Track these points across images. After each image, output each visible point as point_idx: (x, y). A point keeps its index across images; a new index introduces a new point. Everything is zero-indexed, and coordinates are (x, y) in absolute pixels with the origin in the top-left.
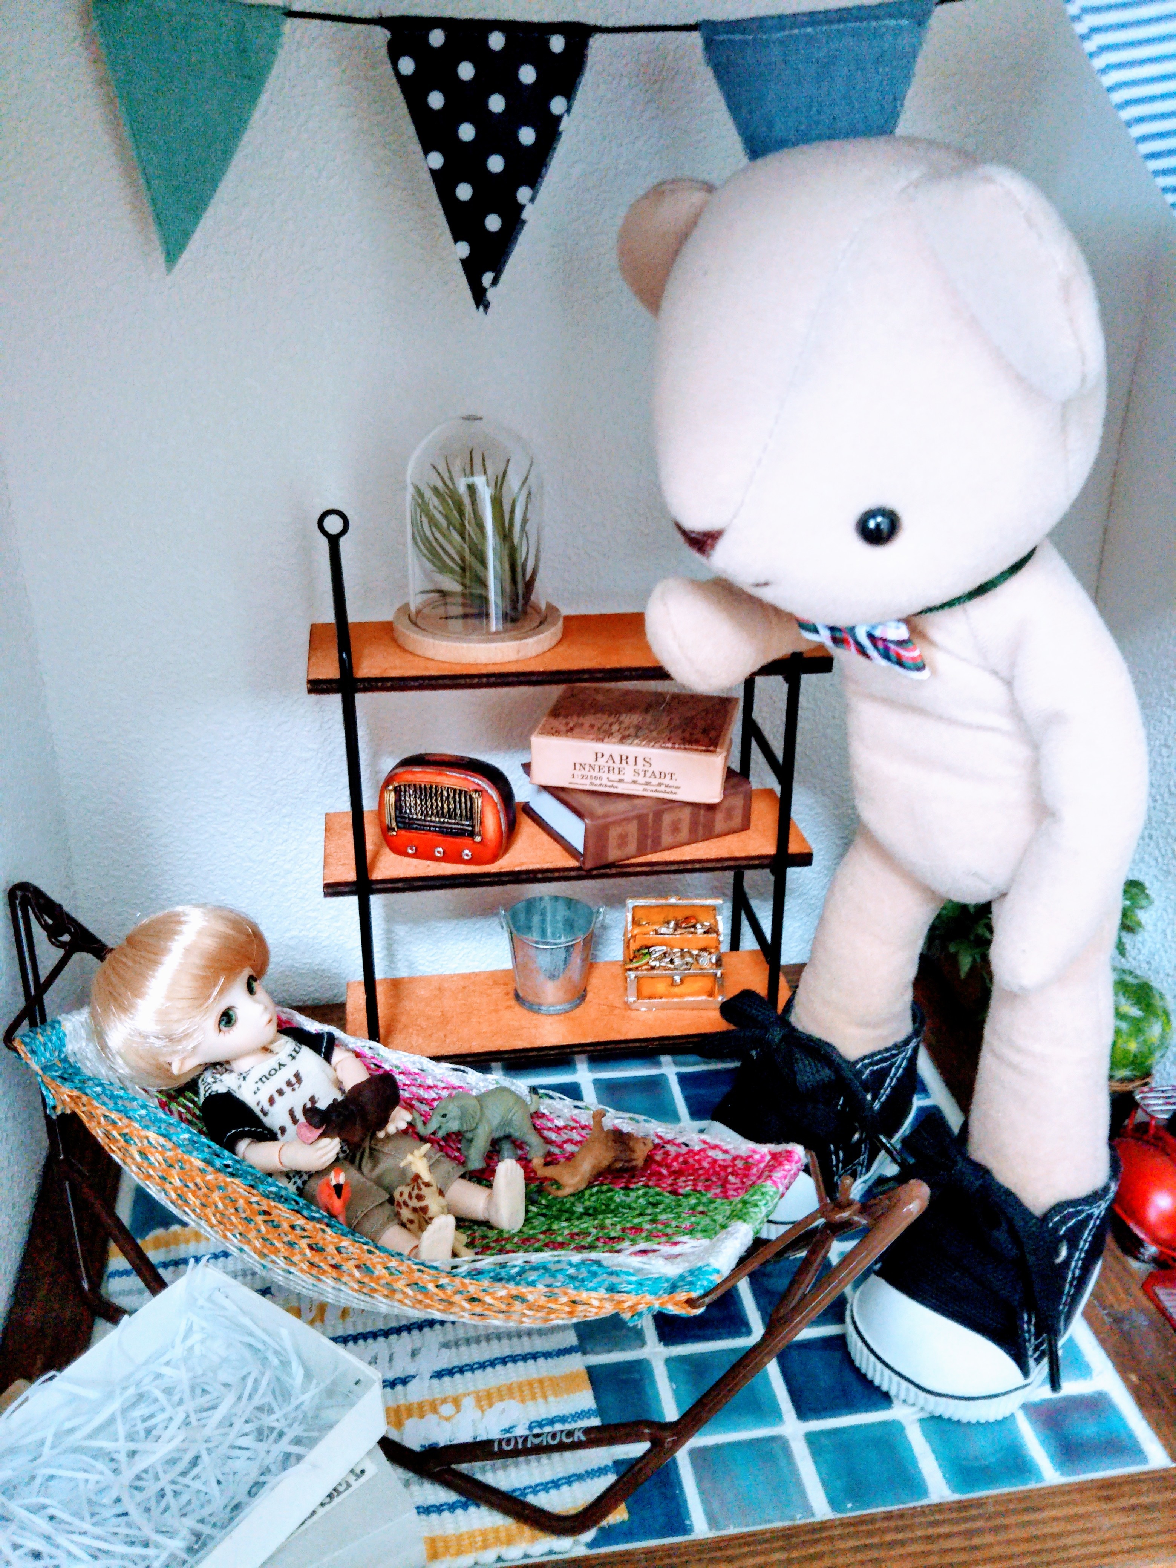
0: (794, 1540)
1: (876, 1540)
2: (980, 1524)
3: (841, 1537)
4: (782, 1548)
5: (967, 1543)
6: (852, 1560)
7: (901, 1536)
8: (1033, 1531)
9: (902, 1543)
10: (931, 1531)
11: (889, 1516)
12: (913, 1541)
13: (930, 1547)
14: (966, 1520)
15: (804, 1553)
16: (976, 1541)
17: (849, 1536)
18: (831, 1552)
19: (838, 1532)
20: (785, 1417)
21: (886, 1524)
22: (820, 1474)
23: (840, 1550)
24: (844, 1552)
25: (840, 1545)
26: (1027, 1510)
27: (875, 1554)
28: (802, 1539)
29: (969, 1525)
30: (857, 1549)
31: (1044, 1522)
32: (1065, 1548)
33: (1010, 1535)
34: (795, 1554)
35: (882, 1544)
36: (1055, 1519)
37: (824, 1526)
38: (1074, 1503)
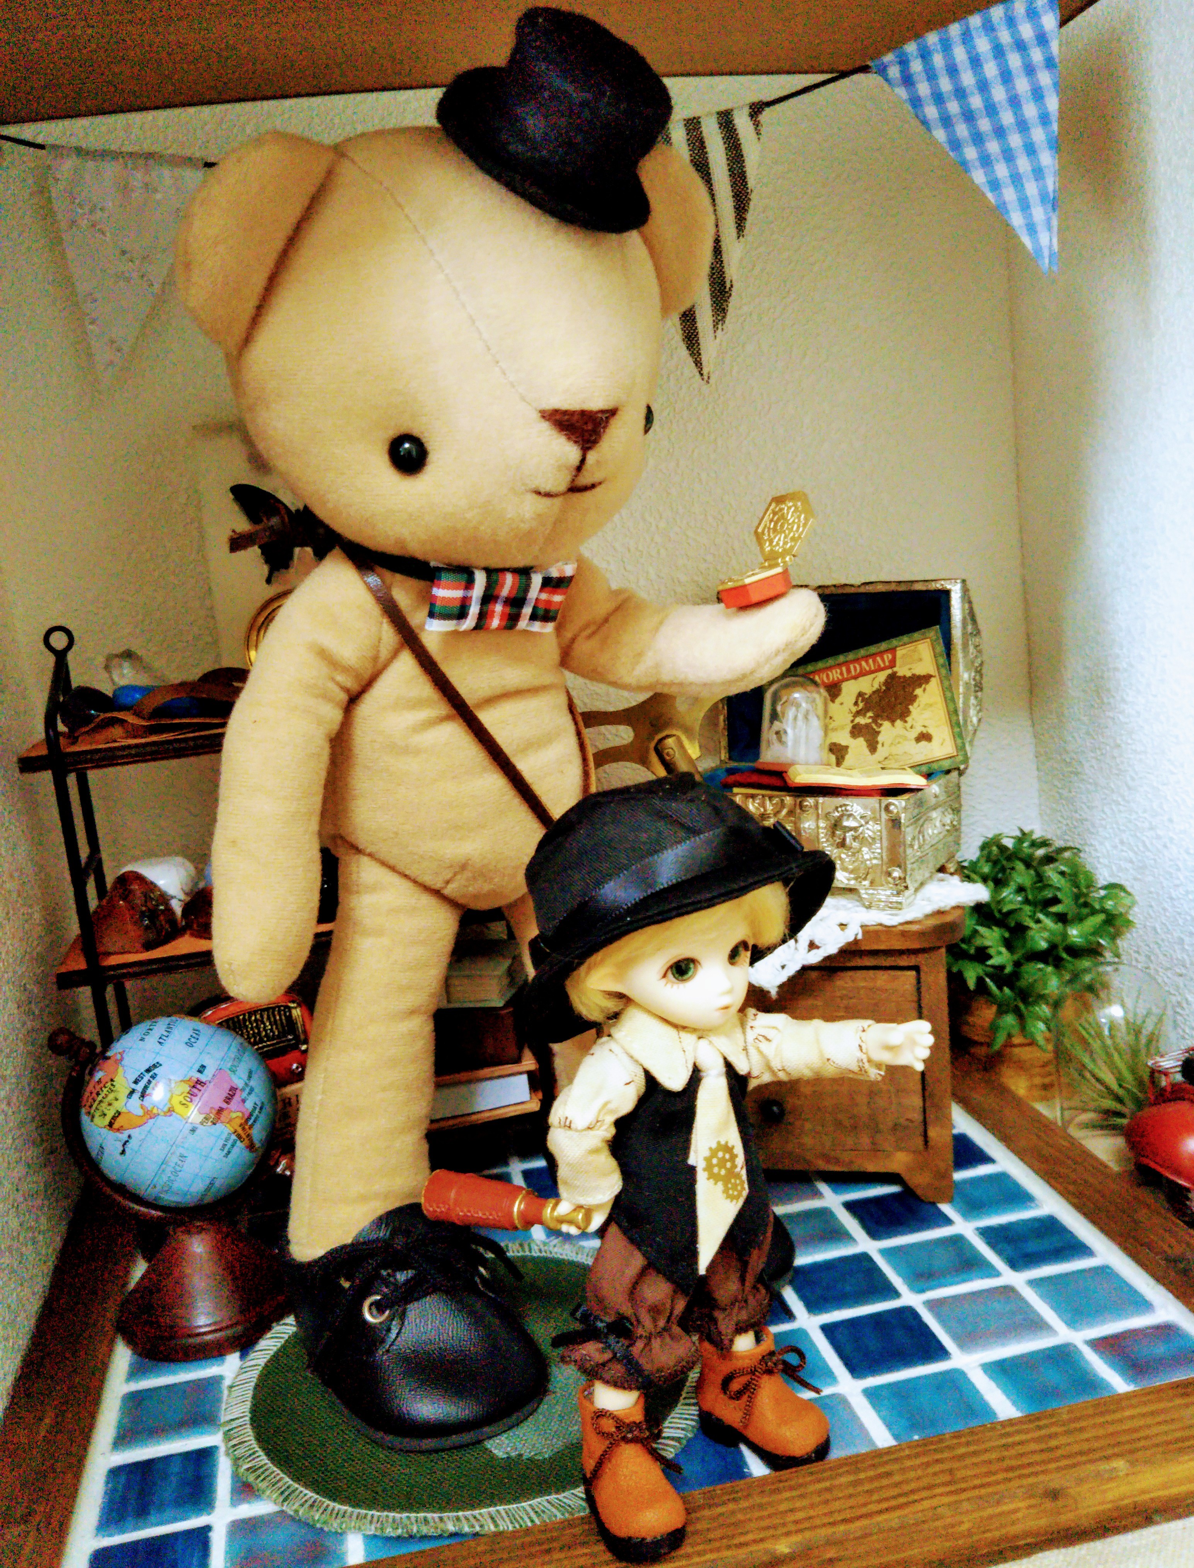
1: (946, 1455)
2: (1054, 1429)
5: (1043, 1446)
7: (972, 1448)
8: (1111, 1429)
10: (1004, 1441)
11: (957, 1435)
13: (1006, 1453)
14: (1040, 1428)
16: (1053, 1443)
18: (901, 1469)
19: (907, 1452)
20: (839, 1378)
21: (955, 1441)
22: (880, 1417)
23: (911, 1467)
24: (913, 1468)
26: (1102, 1414)
27: (946, 1466)
28: (869, 1463)
29: (1043, 1432)
31: (1120, 1421)
32: (1146, 1438)
33: (1086, 1436)
35: (954, 1457)
36: (1132, 1417)
37: (889, 1451)
38: (1151, 1402)
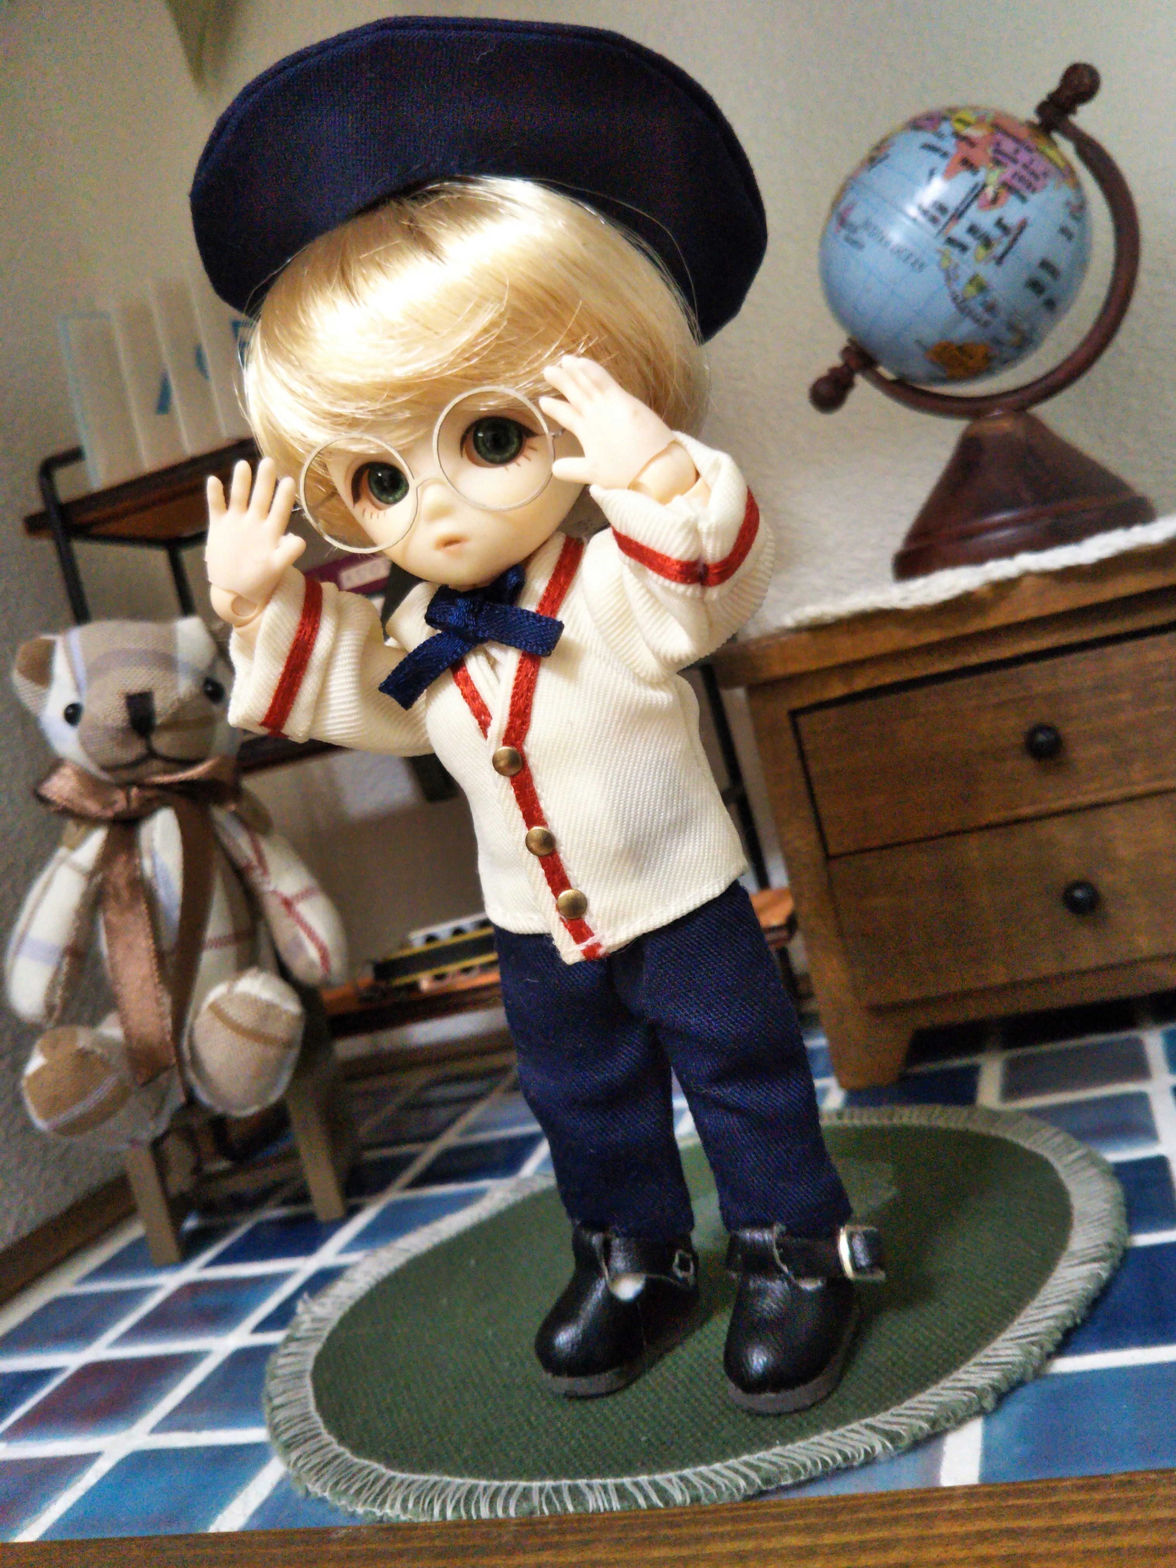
0: (844, 1517)
3: (955, 1516)
4: (808, 1529)
6: (961, 1554)
9: (1108, 1530)
12: (1134, 1526)
15: (852, 1537)
17: (976, 1514)
18: (922, 1538)
23: (940, 1536)
25: (943, 1528)
28: (862, 1515)
30: (983, 1537)
34: (829, 1539)
35: (1050, 1530)
